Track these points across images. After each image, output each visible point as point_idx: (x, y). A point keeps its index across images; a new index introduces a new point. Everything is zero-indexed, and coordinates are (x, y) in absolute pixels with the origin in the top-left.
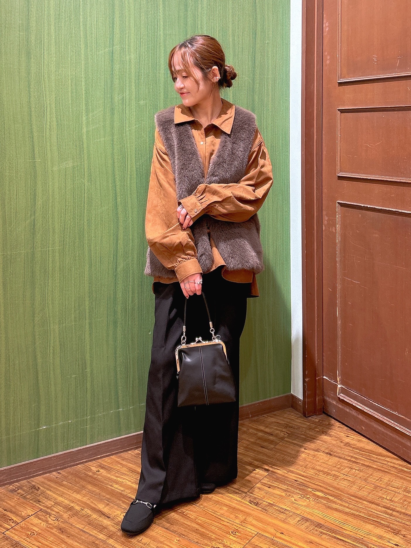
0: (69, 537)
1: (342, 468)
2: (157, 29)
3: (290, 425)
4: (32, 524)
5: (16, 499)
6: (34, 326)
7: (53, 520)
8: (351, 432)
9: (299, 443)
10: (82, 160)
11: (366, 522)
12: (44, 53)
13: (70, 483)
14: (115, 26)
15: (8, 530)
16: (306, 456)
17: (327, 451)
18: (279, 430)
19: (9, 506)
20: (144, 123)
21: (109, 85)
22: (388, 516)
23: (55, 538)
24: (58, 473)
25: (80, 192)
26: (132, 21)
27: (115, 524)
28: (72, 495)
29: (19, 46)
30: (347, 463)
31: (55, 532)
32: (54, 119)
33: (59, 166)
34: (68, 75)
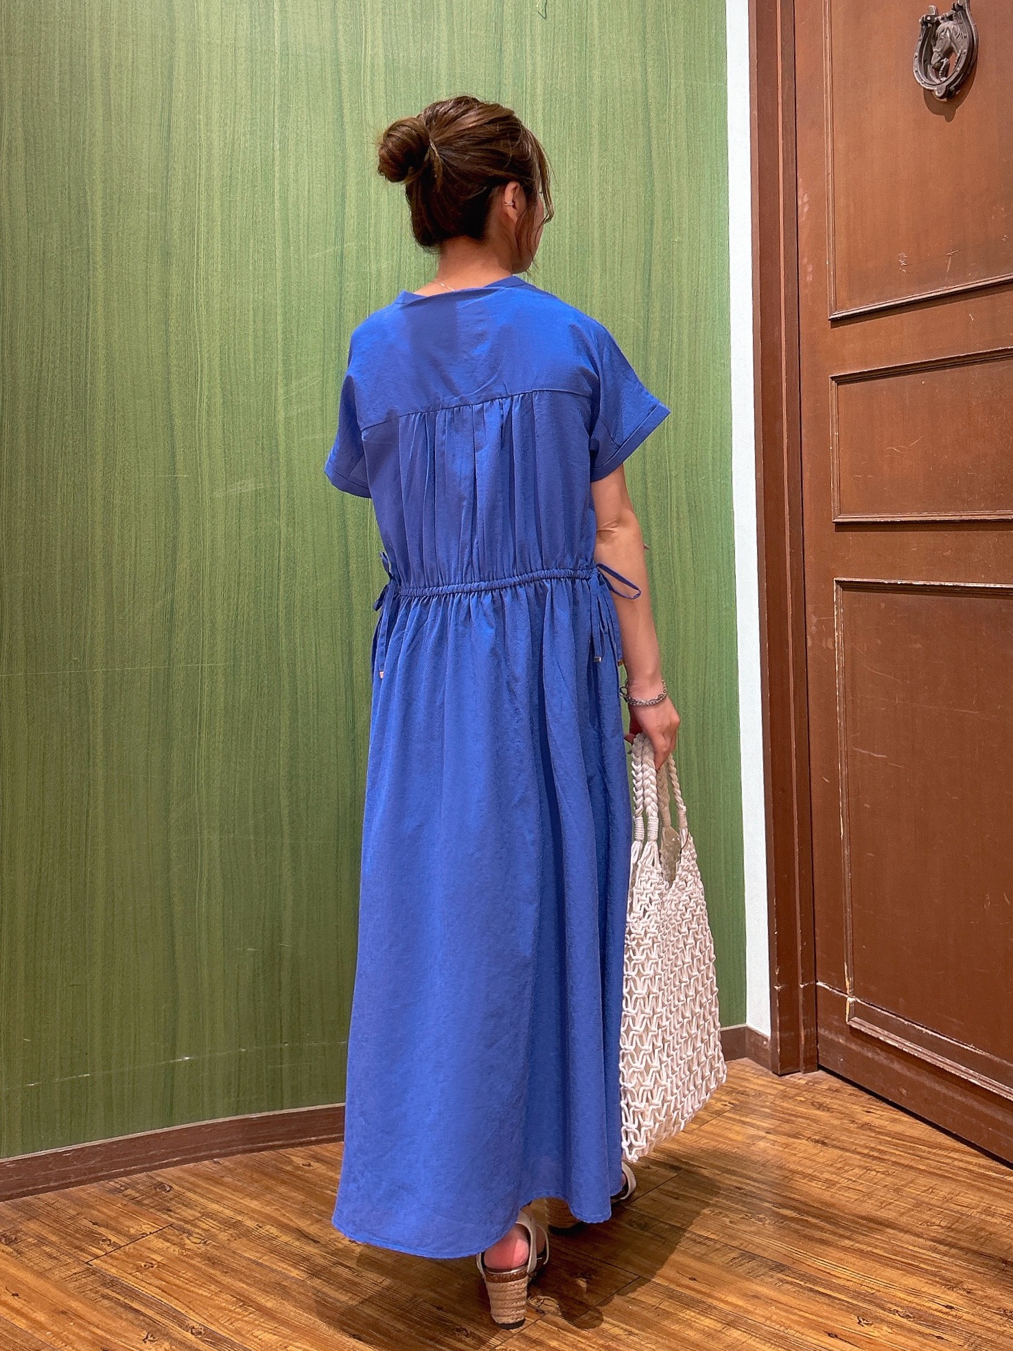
0: (226, 1273)
1: (847, 1168)
3: (740, 1089)
4: (148, 1249)
5: (119, 1205)
6: (168, 830)
7: (196, 1243)
8: (877, 1104)
9: (754, 1122)
10: (276, 479)
11: (887, 1265)
12: (198, 253)
13: (239, 1181)
14: (347, 201)
15: (97, 1257)
16: (768, 1145)
17: (817, 1138)
19: (102, 1217)
21: (334, 323)
22: (938, 1256)
23: (196, 1274)
24: (215, 1162)
25: (270, 547)
27: (328, 1253)
28: (241, 1201)
29: (148, 238)
30: (860, 1160)
31: (198, 1264)
32: (218, 390)
33: (227, 489)
34: (248, 302)
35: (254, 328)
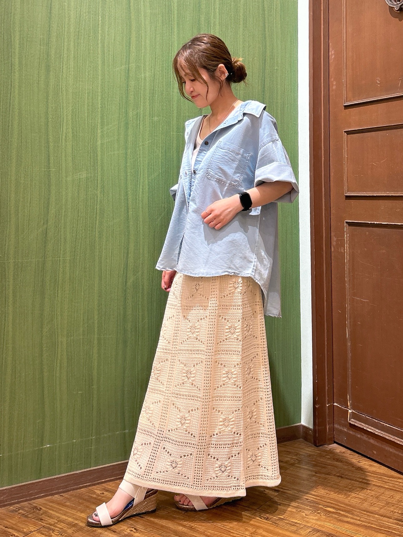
1: (353, 488)
2: (172, 50)
3: (301, 453)
6: (42, 337)
8: (363, 458)
9: (309, 468)
10: (96, 172)
12: (63, 66)
13: (73, 504)
14: (132, 45)
16: (317, 478)
17: (338, 475)
18: (289, 458)
19: (9, 524)
20: (157, 138)
21: (124, 100)
25: (93, 203)
26: (148, 42)
29: (40, 59)
30: (358, 484)
32: (70, 130)
33: (73, 176)
34: (85, 89)
35: (88, 102)
